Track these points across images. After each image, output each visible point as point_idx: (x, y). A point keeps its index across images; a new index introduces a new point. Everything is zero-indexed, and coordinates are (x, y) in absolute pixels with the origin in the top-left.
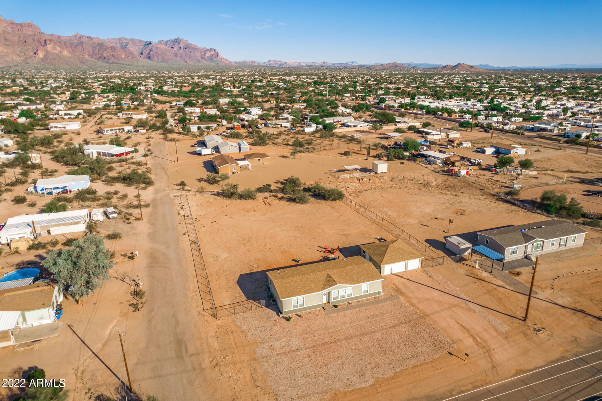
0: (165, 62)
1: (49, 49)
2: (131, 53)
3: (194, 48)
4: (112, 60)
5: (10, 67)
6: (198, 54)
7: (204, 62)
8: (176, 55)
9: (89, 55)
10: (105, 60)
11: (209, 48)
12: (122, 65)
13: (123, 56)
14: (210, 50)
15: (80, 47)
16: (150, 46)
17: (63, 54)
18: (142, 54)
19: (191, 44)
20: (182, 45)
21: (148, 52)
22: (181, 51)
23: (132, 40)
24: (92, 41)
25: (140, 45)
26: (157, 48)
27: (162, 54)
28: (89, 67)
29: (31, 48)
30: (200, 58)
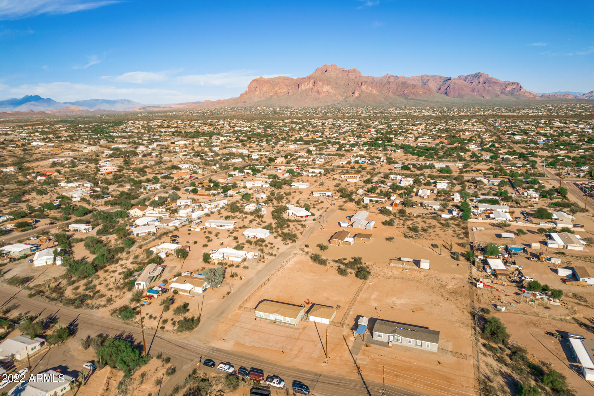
0: (461, 97)
1: (363, 90)
2: (430, 90)
3: (494, 82)
4: (411, 96)
5: (334, 105)
6: (497, 89)
7: (503, 96)
8: (473, 90)
9: (393, 93)
10: (405, 97)
11: (511, 81)
12: (419, 102)
13: (421, 93)
14: (513, 84)
15: (387, 86)
16: (449, 81)
17: (373, 93)
18: (440, 89)
19: (491, 78)
20: (481, 80)
21: (446, 87)
22: (479, 86)
23: (434, 76)
24: (397, 81)
25: (440, 81)
26: (455, 84)
27: (459, 89)
28: (390, 104)
29: (351, 89)
30: (499, 93)
